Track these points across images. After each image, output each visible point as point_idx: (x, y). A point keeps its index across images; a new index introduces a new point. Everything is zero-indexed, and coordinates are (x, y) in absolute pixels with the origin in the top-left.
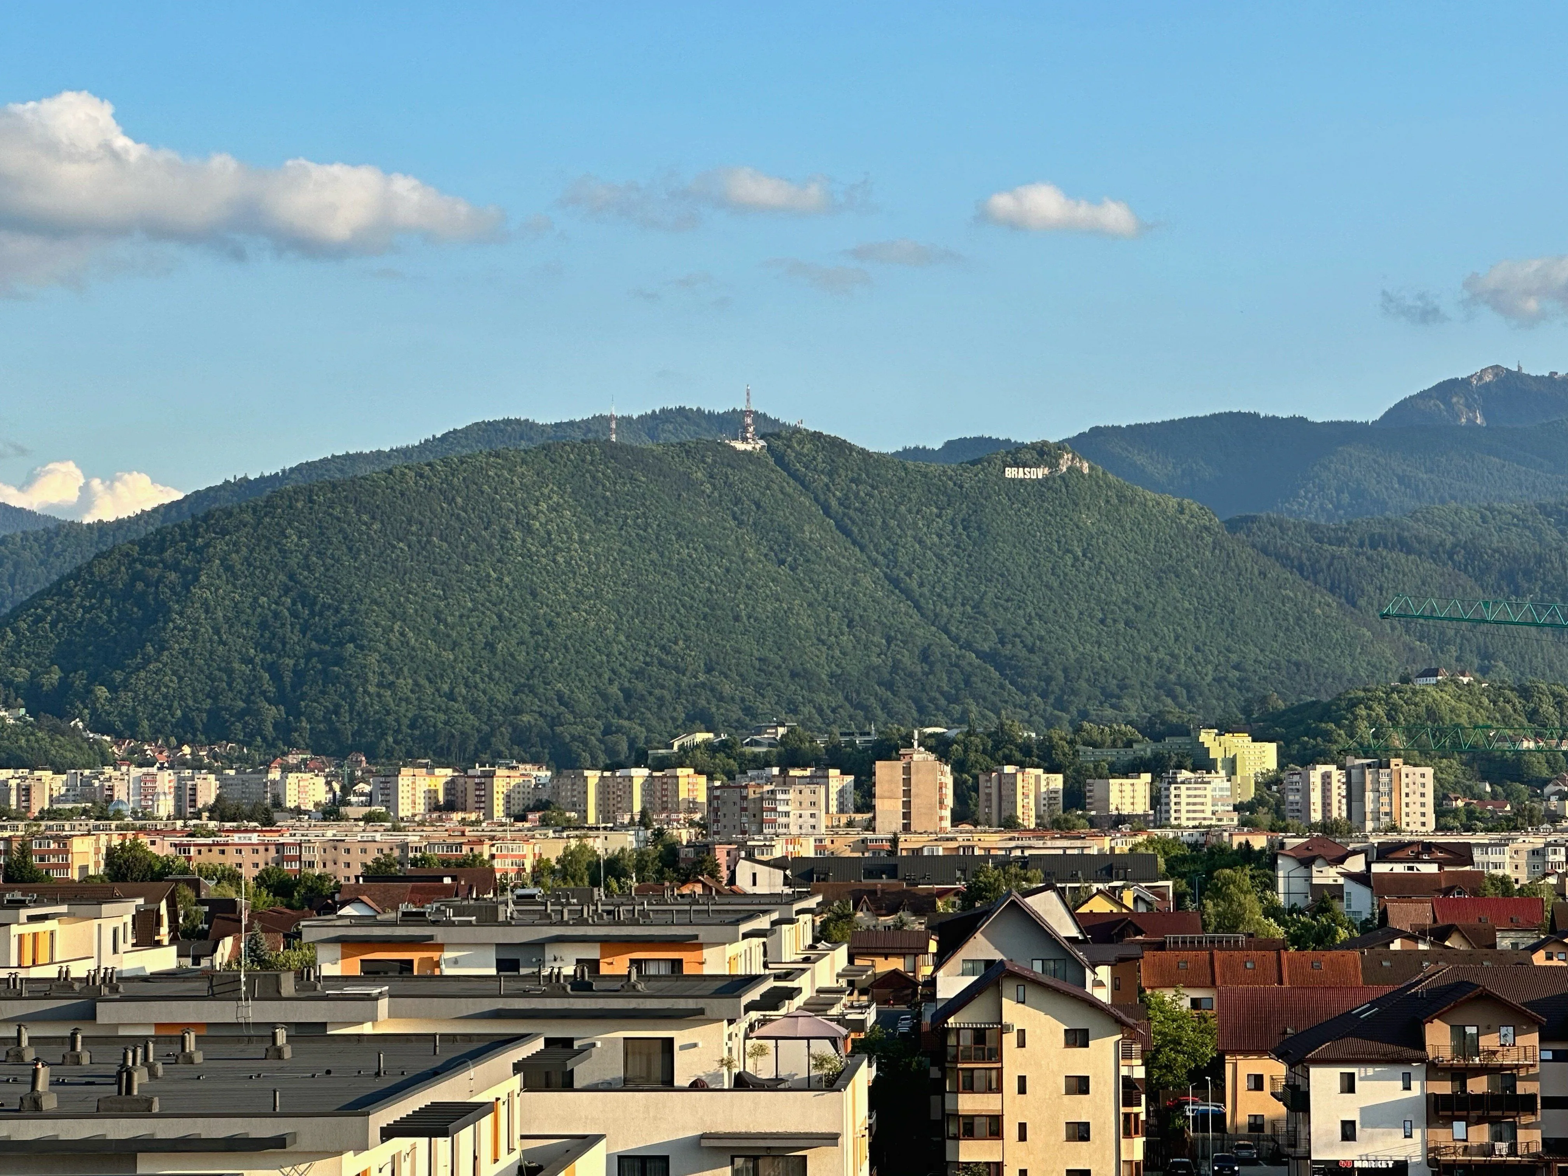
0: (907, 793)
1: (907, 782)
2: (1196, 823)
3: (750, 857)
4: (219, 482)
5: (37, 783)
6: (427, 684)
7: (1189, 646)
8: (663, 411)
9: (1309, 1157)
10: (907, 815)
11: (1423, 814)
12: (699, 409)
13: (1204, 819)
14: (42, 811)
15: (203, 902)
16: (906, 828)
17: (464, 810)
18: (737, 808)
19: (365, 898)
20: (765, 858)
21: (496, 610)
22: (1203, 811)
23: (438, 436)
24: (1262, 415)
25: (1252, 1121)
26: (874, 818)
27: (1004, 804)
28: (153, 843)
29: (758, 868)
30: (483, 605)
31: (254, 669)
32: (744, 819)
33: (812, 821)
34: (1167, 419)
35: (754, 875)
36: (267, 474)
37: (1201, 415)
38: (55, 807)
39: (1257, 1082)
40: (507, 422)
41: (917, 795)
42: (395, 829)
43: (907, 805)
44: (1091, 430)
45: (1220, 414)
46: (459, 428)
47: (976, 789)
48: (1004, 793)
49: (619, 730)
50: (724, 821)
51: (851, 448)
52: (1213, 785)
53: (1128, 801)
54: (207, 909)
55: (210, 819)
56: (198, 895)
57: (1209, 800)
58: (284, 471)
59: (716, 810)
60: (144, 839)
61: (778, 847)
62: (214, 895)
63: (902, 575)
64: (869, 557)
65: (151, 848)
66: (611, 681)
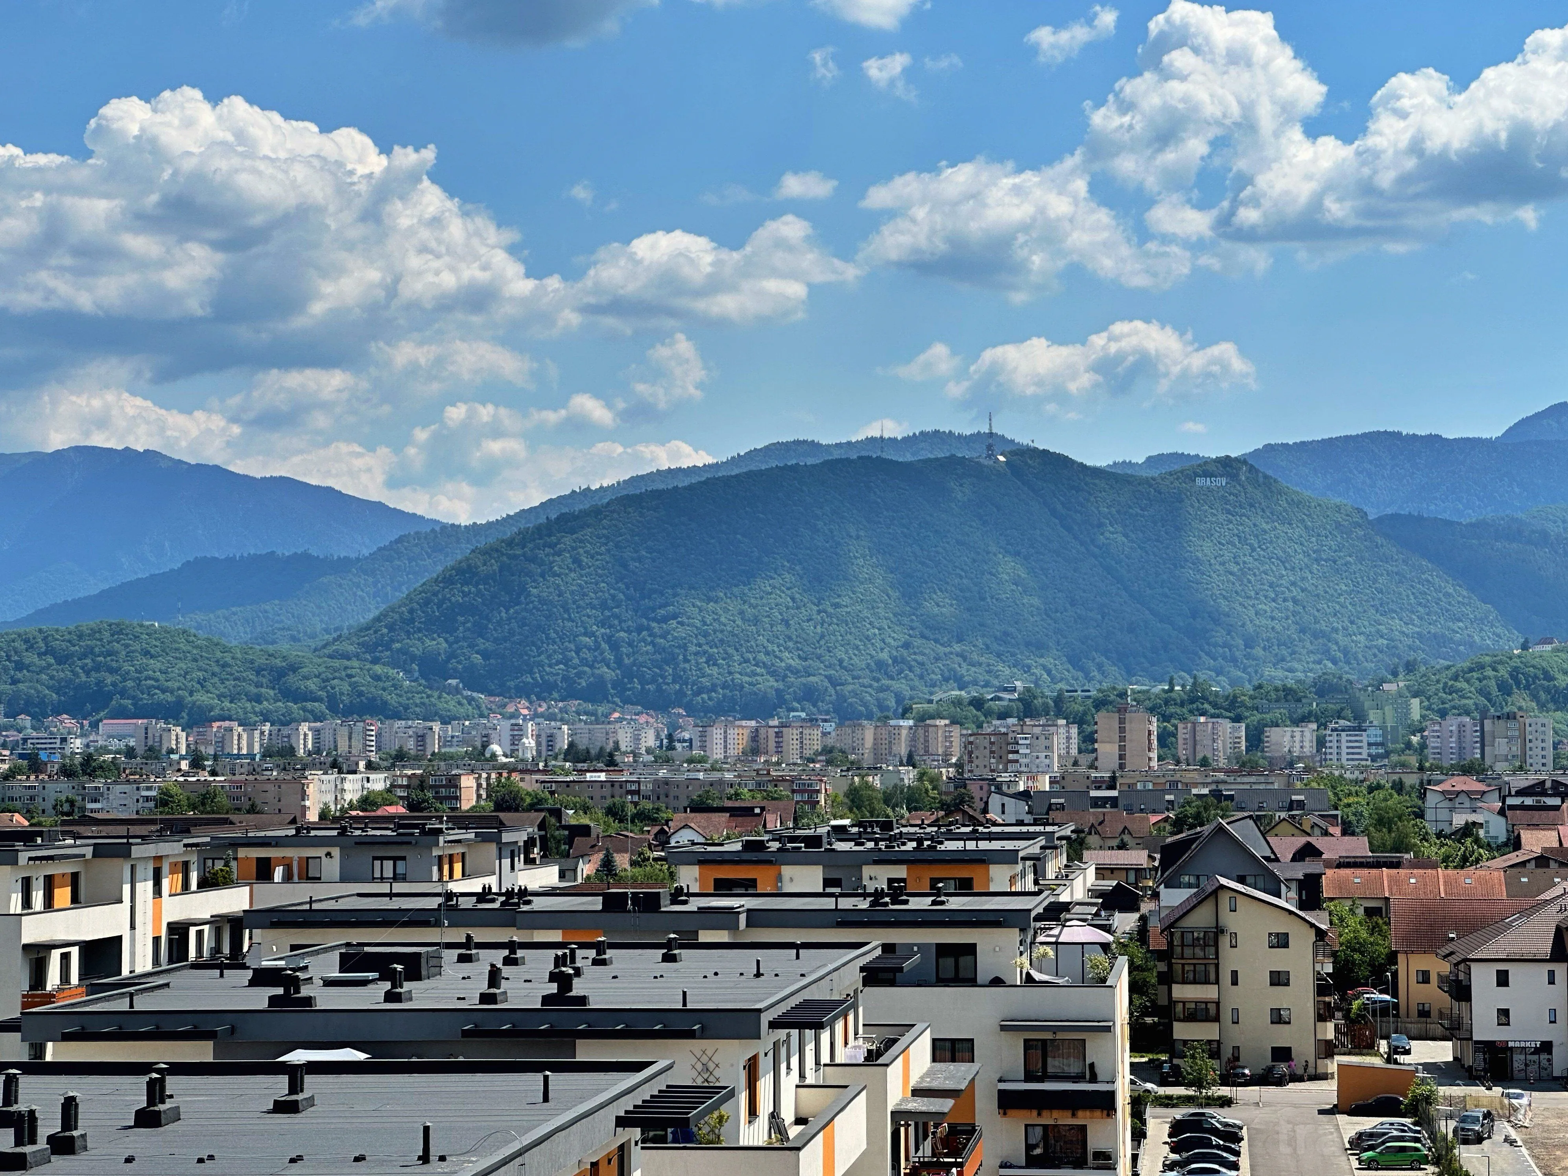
0: (1122, 739)
1: (1122, 730)
2: (1356, 763)
3: (999, 791)
4: (568, 492)
5: (429, 732)
6: (735, 653)
7: (1345, 619)
8: (922, 433)
9: (1471, 1039)
10: (1121, 757)
11: (1543, 757)
12: (950, 432)
13: (1361, 760)
14: (433, 754)
15: (565, 827)
16: (1122, 767)
17: (767, 753)
18: (987, 752)
19: (692, 825)
20: (1012, 791)
21: (789, 592)
22: (1360, 754)
23: (742, 454)
24: (1404, 433)
25: (1421, 1008)
26: (1096, 759)
27: (1198, 747)
28: (522, 780)
29: (1006, 800)
30: (780, 590)
31: (596, 641)
32: (993, 761)
33: (1047, 761)
34: (1326, 437)
35: (1003, 805)
36: (605, 485)
37: (1354, 433)
38: (443, 750)
39: (1425, 977)
40: (797, 443)
41: (1131, 741)
42: (713, 769)
43: (1122, 748)
44: (1265, 446)
45: (1370, 433)
46: (758, 447)
47: (1174, 735)
48: (1198, 738)
49: (887, 689)
50: (976, 762)
51: (1073, 462)
52: (1368, 732)
53: (1297, 745)
54: (566, 833)
55: (565, 760)
56: (560, 822)
57: (1365, 744)
58: (618, 483)
59: (970, 753)
60: (516, 777)
61: (1021, 783)
62: (573, 822)
63: (1113, 563)
64: (1087, 549)
65: (521, 784)
66: (882, 649)
